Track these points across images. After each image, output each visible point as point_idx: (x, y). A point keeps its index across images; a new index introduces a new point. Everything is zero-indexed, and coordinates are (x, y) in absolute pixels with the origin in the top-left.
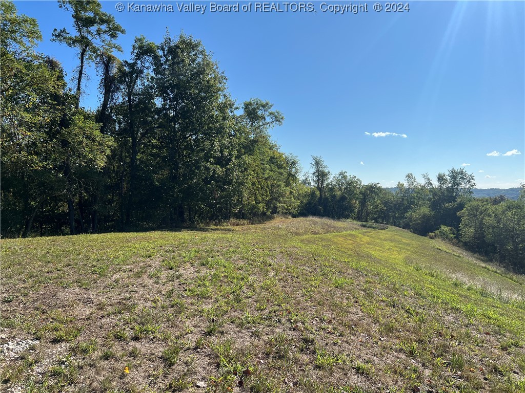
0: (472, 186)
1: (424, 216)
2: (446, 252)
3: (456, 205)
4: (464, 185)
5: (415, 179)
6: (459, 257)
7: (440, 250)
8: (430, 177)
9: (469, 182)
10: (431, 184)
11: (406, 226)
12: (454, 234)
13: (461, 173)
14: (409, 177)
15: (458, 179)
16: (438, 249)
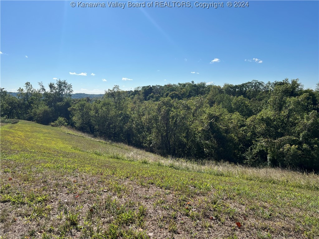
0: (71, 92)
1: (45, 111)
2: (74, 135)
3: (65, 104)
4: (66, 91)
5: (31, 86)
6: (83, 137)
7: (70, 134)
8: (43, 85)
9: (69, 89)
10: (45, 90)
11: (30, 119)
12: (67, 122)
13: (64, 83)
14: (27, 84)
15: (62, 87)
16: (68, 133)
